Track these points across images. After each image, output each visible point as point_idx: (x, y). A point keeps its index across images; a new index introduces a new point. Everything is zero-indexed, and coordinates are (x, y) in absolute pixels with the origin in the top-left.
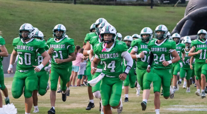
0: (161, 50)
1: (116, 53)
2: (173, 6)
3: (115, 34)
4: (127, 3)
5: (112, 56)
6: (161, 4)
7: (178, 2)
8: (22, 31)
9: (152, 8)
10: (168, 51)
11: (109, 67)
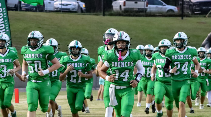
0: (185, 57)
1: (131, 62)
2: (205, 17)
3: (129, 41)
4: (157, 14)
5: (127, 64)
6: (192, 14)
7: (209, 13)
8: (32, 39)
9: (182, 19)
10: (192, 58)
11: (122, 76)
